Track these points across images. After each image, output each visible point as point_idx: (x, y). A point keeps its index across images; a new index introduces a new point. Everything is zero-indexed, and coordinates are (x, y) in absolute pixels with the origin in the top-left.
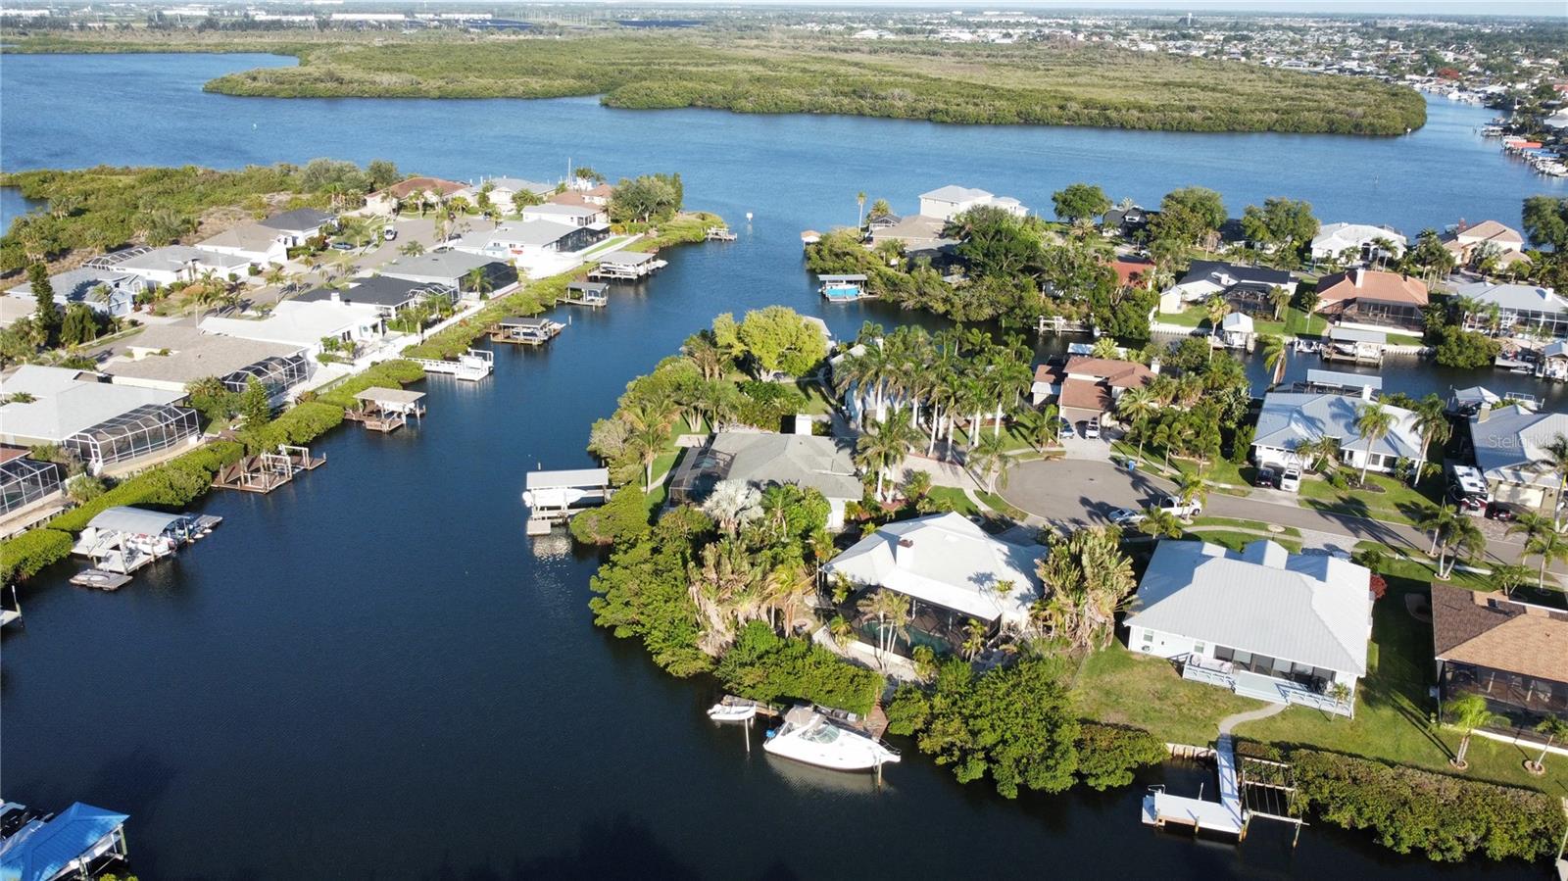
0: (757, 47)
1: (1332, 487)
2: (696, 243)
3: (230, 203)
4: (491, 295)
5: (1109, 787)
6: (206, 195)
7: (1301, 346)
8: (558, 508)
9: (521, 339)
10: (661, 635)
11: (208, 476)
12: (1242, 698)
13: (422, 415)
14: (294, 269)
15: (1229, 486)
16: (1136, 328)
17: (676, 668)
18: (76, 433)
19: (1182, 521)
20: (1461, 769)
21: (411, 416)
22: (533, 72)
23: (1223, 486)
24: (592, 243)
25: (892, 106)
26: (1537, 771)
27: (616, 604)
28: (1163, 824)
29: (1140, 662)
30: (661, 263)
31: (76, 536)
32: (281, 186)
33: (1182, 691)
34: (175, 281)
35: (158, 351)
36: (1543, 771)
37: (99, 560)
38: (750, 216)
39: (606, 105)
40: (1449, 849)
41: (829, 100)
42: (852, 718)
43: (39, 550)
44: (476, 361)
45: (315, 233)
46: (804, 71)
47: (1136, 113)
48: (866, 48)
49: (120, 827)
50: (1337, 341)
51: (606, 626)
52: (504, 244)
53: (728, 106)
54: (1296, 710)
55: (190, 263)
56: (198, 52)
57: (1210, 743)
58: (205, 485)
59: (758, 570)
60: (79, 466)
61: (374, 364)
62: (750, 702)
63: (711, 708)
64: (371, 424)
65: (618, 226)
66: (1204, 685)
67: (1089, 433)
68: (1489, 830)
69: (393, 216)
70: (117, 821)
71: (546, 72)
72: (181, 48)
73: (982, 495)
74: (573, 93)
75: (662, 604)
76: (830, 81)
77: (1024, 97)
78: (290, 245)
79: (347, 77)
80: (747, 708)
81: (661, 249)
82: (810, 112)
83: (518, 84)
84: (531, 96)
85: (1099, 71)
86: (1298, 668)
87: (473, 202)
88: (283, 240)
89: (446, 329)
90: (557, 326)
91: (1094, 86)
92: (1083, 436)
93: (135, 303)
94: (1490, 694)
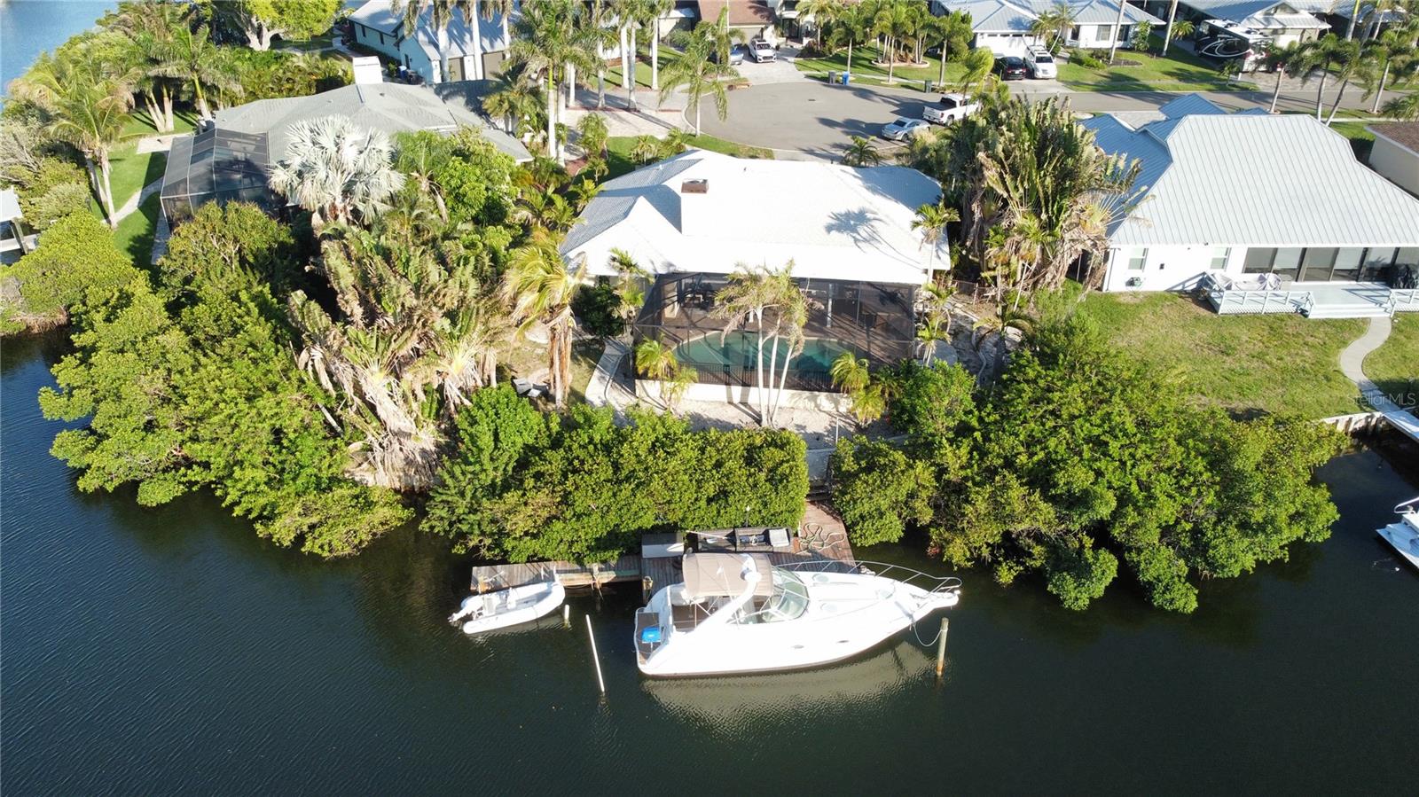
1: (1085, 68)
10: (261, 475)
12: (1325, 322)
17: (325, 539)
27: (123, 433)
29: (1137, 307)
33: (1243, 335)
42: (782, 540)
51: (110, 488)
54: (1407, 321)
57: (1362, 404)
59: (465, 273)
62: (541, 569)
63: (458, 608)
75: (243, 406)
80: (542, 587)
86: (1371, 258)
92: (755, 60)
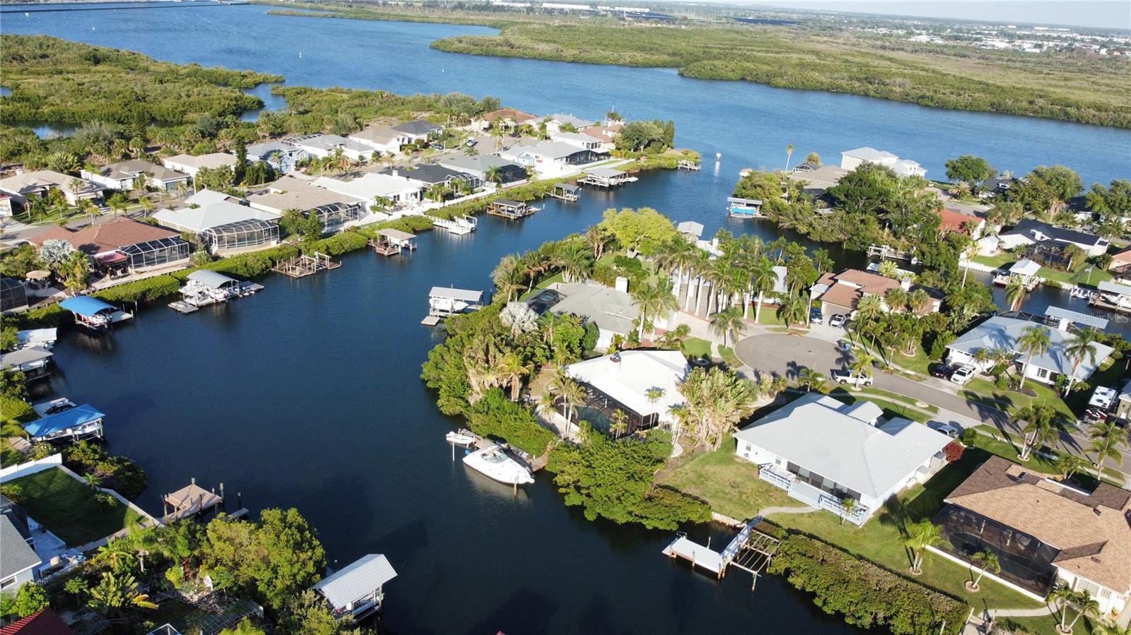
0: (825, 42)
1: (995, 387)
2: (670, 169)
3: (393, 115)
4: (504, 185)
5: (655, 529)
6: (381, 109)
7: (1076, 293)
8: (448, 312)
9: (505, 214)
10: (445, 388)
11: (269, 263)
13: (414, 250)
14: (401, 158)
15: (912, 373)
16: (944, 262)
17: (445, 408)
18: (208, 228)
19: (853, 388)
20: (914, 574)
21: (406, 248)
22: (643, 49)
23: (908, 372)
24: (594, 161)
25: (892, 91)
26: (972, 589)
28: (675, 556)
29: (738, 463)
30: (633, 179)
31: (183, 282)
32: (429, 108)
33: (751, 485)
34: (327, 156)
35: (280, 191)
36: (976, 590)
37: (187, 296)
38: (719, 155)
39: (681, 75)
40: (859, 618)
41: (843, 83)
42: (525, 455)
43: (159, 286)
44: (464, 223)
45: (424, 137)
46: (846, 61)
47: (1092, 111)
48: (909, 49)
49: (100, 420)
50: (1107, 293)
51: (425, 379)
52: (533, 155)
53: (766, 82)
54: (824, 514)
55: (338, 147)
56: (444, 23)
57: (747, 519)
58: (267, 268)
60: (203, 246)
61: (403, 216)
63: (449, 433)
64: (379, 250)
65: (618, 152)
66: (770, 485)
67: (834, 322)
68: (898, 612)
69: (483, 133)
70: (99, 416)
71: (651, 49)
72: (434, 20)
73: (721, 348)
74: (665, 65)
76: (855, 70)
77: (1006, 92)
78: (406, 142)
79: (517, 44)
80: (469, 438)
81: (641, 170)
82: (828, 90)
83: (627, 56)
84: (635, 65)
85: (1097, 78)
87: (536, 128)
88: (401, 139)
89: (462, 202)
90: (533, 209)
91: (1080, 89)
92: (829, 324)
93: (296, 166)
94: (981, 535)
